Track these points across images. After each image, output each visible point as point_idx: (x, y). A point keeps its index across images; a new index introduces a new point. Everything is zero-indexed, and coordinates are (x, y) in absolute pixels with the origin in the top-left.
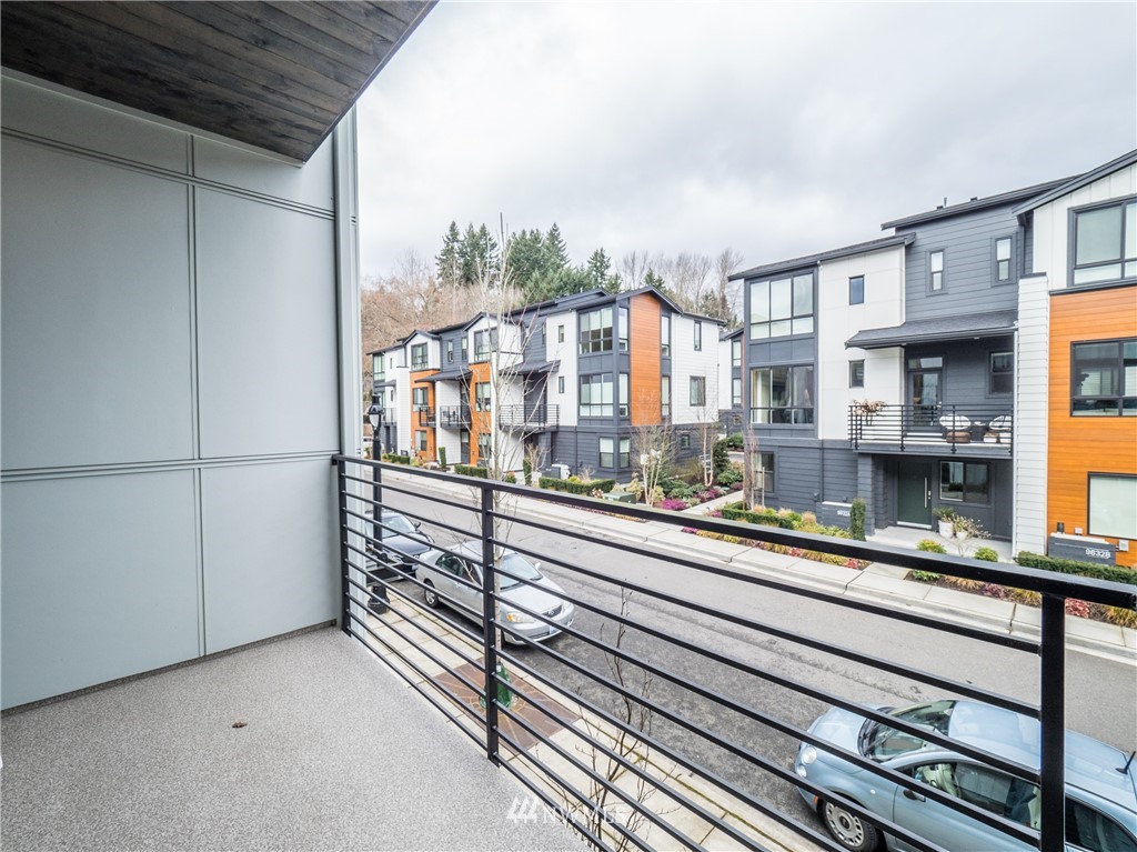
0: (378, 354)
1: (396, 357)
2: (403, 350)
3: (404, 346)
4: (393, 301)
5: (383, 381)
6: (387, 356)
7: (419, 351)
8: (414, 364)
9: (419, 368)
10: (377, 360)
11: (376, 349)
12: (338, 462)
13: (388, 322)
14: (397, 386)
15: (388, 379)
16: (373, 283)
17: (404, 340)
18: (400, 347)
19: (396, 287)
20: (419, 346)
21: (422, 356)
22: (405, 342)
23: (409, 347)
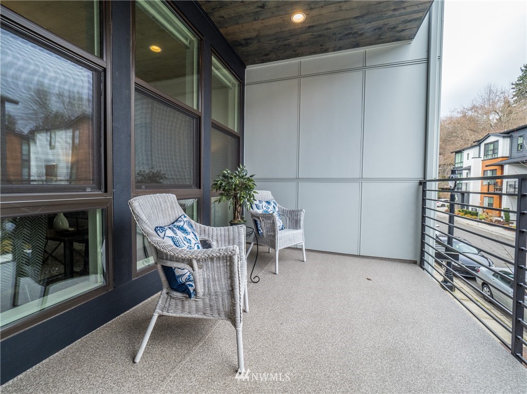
0: (460, 152)
1: (473, 152)
2: (478, 147)
3: (479, 145)
4: (472, 120)
5: (462, 167)
6: (465, 153)
7: (491, 147)
8: (486, 155)
9: (490, 157)
10: (458, 156)
11: (458, 150)
12: (423, 183)
13: (468, 132)
14: (471, 170)
15: (465, 165)
16: (458, 112)
17: (479, 141)
18: (476, 146)
19: (475, 111)
20: (491, 143)
21: (493, 150)
22: (479, 143)
23: (482, 145)
